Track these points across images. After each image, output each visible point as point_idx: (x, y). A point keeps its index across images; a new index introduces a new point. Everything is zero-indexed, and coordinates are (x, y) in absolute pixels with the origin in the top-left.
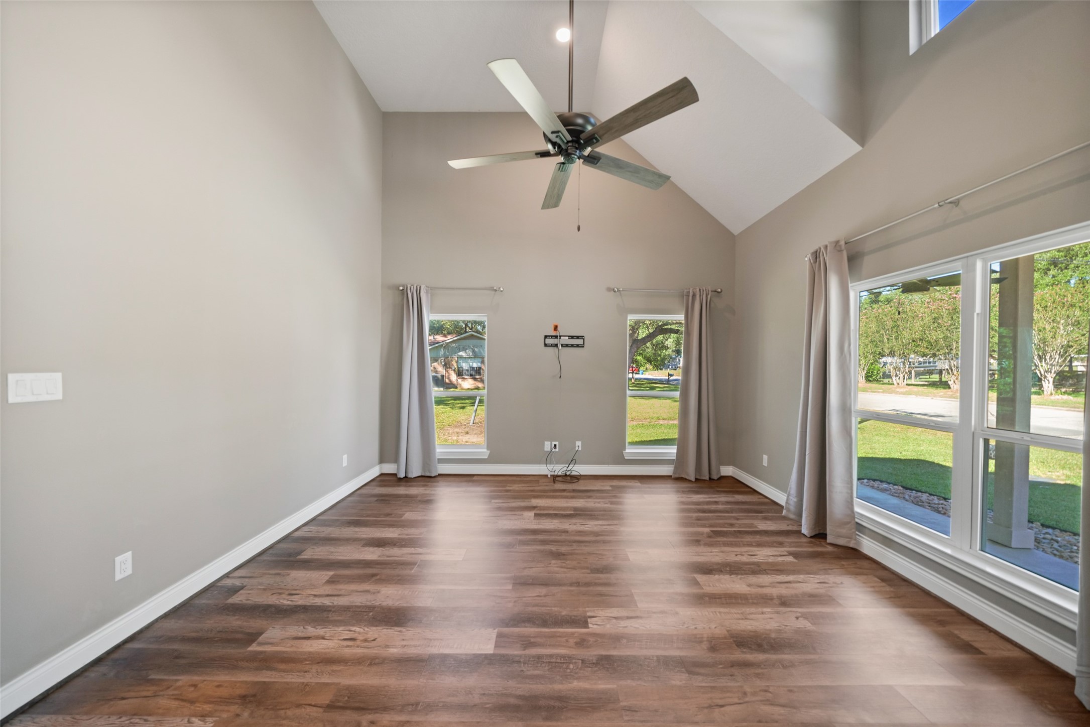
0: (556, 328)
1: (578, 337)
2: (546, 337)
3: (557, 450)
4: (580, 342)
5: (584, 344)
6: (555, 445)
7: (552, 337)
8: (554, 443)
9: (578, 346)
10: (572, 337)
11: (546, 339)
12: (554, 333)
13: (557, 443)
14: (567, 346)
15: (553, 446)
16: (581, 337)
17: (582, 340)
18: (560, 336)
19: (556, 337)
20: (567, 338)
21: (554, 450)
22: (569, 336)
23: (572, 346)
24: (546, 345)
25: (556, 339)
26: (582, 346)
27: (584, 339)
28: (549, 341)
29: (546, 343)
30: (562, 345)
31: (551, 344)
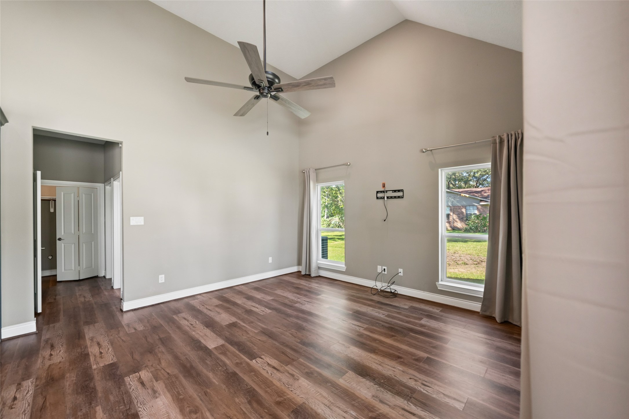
0: (384, 186)
1: (399, 191)
2: (377, 192)
3: (386, 273)
4: (400, 194)
5: (403, 196)
6: (384, 269)
7: (381, 192)
8: (384, 267)
9: (399, 197)
10: (395, 191)
11: (378, 194)
12: (382, 189)
13: (386, 268)
14: (391, 197)
15: (383, 269)
16: (402, 191)
17: (402, 193)
18: (386, 191)
19: (383, 192)
20: (391, 192)
21: (383, 272)
22: (392, 191)
23: (395, 197)
24: (377, 198)
25: (384, 193)
26: (402, 197)
27: (403, 192)
28: (380, 195)
29: (378, 196)
30: (388, 198)
31: (381, 197)
